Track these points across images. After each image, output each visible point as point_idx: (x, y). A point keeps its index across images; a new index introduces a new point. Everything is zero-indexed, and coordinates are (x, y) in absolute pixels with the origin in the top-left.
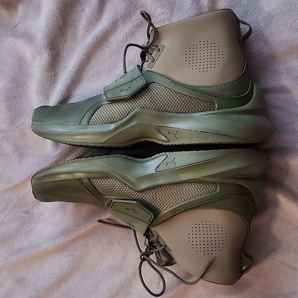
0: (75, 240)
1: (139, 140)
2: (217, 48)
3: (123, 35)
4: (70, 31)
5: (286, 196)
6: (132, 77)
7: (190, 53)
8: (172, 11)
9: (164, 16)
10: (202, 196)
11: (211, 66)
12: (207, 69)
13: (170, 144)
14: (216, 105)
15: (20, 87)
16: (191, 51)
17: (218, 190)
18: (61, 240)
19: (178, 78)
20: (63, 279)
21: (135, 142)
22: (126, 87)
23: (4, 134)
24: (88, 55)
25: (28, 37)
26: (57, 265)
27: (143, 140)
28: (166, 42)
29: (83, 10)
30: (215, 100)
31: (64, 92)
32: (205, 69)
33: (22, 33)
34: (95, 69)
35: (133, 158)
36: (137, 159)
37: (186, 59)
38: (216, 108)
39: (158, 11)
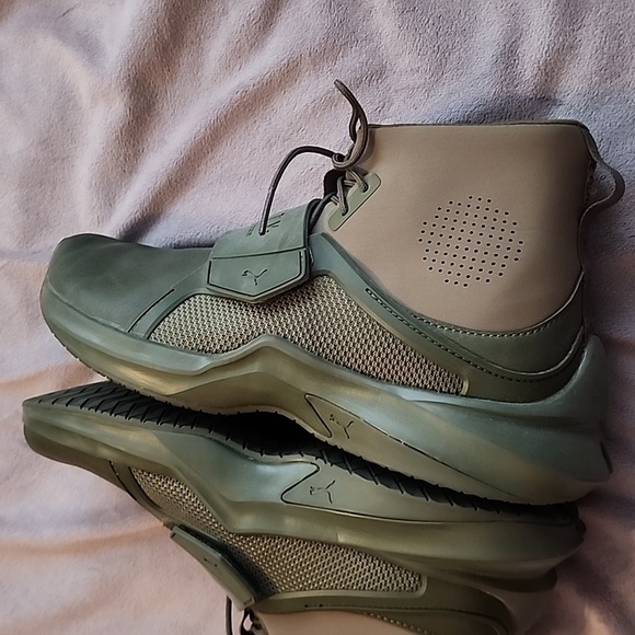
0: (114, 541)
1: (262, 409)
2: (509, 227)
3: (307, 99)
4: (185, 59)
5: (606, 622)
6: (284, 240)
7: (436, 221)
8: (439, 71)
9: (416, 79)
10: (380, 595)
11: (479, 274)
12: (467, 281)
13: (331, 441)
14: (466, 385)
15: (55, 160)
16: (441, 218)
17: (423, 590)
18: (83, 533)
19: (389, 282)
20: (74, 614)
21: (252, 409)
22: (257, 267)
23: (5, 262)
24: (217, 130)
25: (88, 46)
26: (69, 580)
27: (273, 410)
28: (386, 170)
29: (225, 13)
30: (466, 371)
31: (146, 204)
32: (462, 280)
33: (78, 33)
34: (227, 165)
35: (239, 447)
36: (246, 451)
37: (422, 236)
38: (464, 391)
39: (405, 62)
